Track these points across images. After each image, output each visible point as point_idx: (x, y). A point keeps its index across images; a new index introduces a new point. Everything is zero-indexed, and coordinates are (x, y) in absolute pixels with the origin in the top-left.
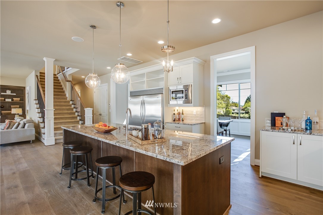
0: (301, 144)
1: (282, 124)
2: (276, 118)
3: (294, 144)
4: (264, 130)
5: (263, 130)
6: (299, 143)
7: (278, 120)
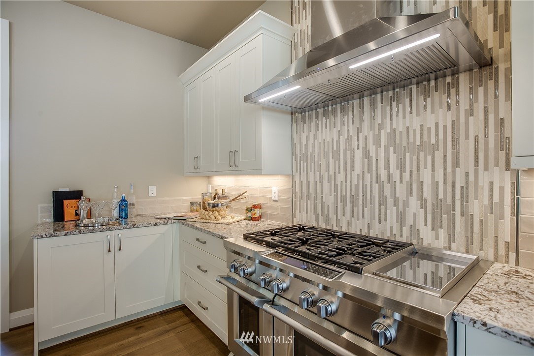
0: (120, 249)
1: (77, 214)
2: (66, 202)
3: (109, 251)
4: (44, 236)
5: (42, 237)
6: (117, 247)
7: (69, 206)
